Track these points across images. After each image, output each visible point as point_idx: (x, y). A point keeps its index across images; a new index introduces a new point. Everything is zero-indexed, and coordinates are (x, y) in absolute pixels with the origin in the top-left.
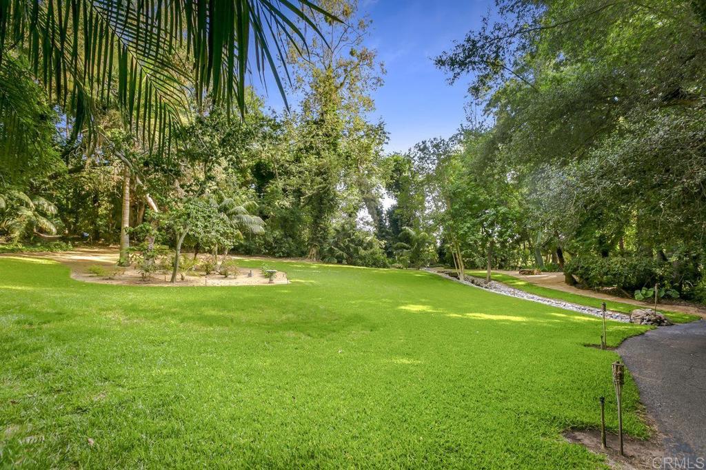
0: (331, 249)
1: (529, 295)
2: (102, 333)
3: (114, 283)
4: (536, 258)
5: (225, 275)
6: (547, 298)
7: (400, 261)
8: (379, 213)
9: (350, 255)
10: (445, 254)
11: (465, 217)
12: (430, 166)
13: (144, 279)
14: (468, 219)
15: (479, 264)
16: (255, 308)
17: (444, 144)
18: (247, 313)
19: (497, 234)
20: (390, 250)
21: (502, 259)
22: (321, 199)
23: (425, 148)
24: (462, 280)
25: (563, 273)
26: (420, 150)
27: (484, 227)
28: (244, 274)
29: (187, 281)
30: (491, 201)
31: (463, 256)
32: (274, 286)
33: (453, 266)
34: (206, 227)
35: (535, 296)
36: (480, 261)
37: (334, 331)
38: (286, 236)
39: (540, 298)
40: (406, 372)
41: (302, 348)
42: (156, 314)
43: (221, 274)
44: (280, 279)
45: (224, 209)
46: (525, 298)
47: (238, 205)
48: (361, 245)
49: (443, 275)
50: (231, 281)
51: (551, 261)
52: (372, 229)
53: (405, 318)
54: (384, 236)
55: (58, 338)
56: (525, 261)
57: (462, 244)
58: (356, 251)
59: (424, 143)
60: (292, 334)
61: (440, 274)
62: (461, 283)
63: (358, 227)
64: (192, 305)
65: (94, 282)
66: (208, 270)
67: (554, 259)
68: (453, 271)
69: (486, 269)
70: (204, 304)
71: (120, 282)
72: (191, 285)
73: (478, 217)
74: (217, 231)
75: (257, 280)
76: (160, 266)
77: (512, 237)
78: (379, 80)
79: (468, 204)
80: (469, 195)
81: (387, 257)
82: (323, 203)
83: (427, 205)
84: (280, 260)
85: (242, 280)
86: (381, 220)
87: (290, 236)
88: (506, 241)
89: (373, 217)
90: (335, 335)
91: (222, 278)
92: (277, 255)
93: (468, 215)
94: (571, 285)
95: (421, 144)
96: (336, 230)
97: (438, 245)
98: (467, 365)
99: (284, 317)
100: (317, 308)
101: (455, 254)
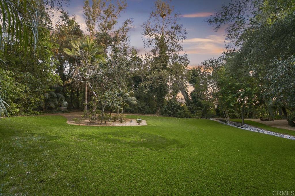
0: (166, 110)
1: (267, 131)
2: (67, 145)
3: (80, 125)
4: (269, 113)
5: (121, 121)
6: (278, 133)
7: (197, 115)
8: (187, 94)
9: (174, 113)
10: (219, 111)
11: (228, 94)
12: (209, 71)
13: (91, 123)
14: (230, 94)
15: (237, 116)
16: (130, 136)
17: (215, 61)
18: (126, 138)
19: (246, 101)
20: (192, 110)
21: (250, 113)
22: (161, 89)
23: (206, 63)
24: (228, 124)
25: (286, 120)
26: (204, 64)
27: (239, 98)
28: (129, 121)
29: (107, 124)
30: (242, 85)
31: (229, 112)
32: (140, 126)
33: (224, 117)
34: (112, 102)
35: (271, 132)
36: (238, 114)
37: (163, 148)
38: (146, 105)
39: (274, 133)
40: (197, 172)
41: (147, 155)
42: (90, 137)
43: (120, 121)
44: (143, 123)
45: (121, 95)
46: (265, 133)
47: (126, 93)
48: (179, 108)
49: (219, 121)
50: (123, 124)
51: (278, 114)
52: (184, 101)
53: (199, 142)
54: (189, 104)
55: (51, 147)
56: (263, 114)
57: (228, 107)
58: (177, 111)
59: (205, 61)
60: (143, 148)
61: (217, 121)
62: (228, 125)
63: (177, 100)
64: (105, 134)
65: (74, 124)
66: (115, 120)
67: (280, 113)
68: (224, 119)
69: (242, 118)
70: (109, 134)
71: (82, 125)
72: (108, 125)
73: (235, 93)
74: (117, 104)
75: (133, 123)
76: (98, 118)
77: (255, 102)
78: (184, 37)
79: (230, 87)
80: (230, 83)
81: (191, 113)
82: (162, 91)
83: (209, 89)
84: (144, 115)
85: (128, 124)
86: (187, 97)
87: (148, 105)
88: (252, 104)
89: (184, 96)
90: (163, 150)
91: (120, 123)
92: (143, 113)
93: (230, 93)
94: (292, 126)
95: (204, 62)
96: (168, 102)
97: (216, 107)
98: (233, 170)
99: (141, 140)
100: (157, 136)
101: (224, 111)
